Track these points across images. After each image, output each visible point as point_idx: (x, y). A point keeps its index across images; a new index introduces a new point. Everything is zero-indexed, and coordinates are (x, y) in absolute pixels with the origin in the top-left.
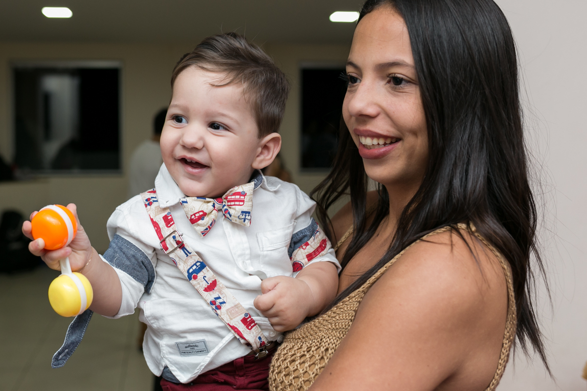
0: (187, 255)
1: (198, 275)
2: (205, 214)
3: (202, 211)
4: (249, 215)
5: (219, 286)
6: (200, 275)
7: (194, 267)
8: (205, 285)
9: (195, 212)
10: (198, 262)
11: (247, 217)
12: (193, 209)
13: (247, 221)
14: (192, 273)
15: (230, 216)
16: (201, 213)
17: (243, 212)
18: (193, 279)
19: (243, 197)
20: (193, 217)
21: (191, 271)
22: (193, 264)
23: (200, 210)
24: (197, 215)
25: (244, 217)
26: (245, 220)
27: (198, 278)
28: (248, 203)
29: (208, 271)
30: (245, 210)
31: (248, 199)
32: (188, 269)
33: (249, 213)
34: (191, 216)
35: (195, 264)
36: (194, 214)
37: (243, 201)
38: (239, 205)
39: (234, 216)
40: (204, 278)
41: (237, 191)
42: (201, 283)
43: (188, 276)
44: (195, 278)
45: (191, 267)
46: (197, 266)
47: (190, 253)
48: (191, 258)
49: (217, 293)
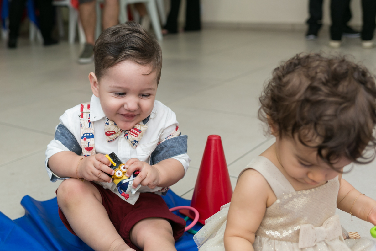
0: (89, 127)
1: (87, 139)
2: (115, 133)
3: (114, 132)
5: (93, 151)
6: (88, 140)
7: (88, 135)
8: (87, 146)
9: (110, 131)
10: (92, 133)
11: (136, 144)
12: (110, 129)
13: (135, 145)
14: (85, 136)
15: (128, 138)
17: (135, 140)
18: (83, 139)
19: (138, 133)
20: (108, 133)
21: (85, 135)
22: (88, 133)
23: (113, 131)
24: (111, 133)
25: (134, 143)
26: (133, 145)
27: (86, 140)
28: (140, 137)
29: (93, 141)
30: (136, 140)
31: (141, 135)
32: (85, 133)
33: (138, 142)
34: (107, 132)
35: (89, 134)
36: (109, 132)
37: (138, 135)
38: (135, 136)
39: (129, 140)
40: (88, 143)
41: (137, 128)
42: (86, 144)
43: (82, 136)
44: (85, 139)
45: (87, 134)
46: (90, 135)
47: (91, 127)
48: (90, 129)
49: (90, 153)
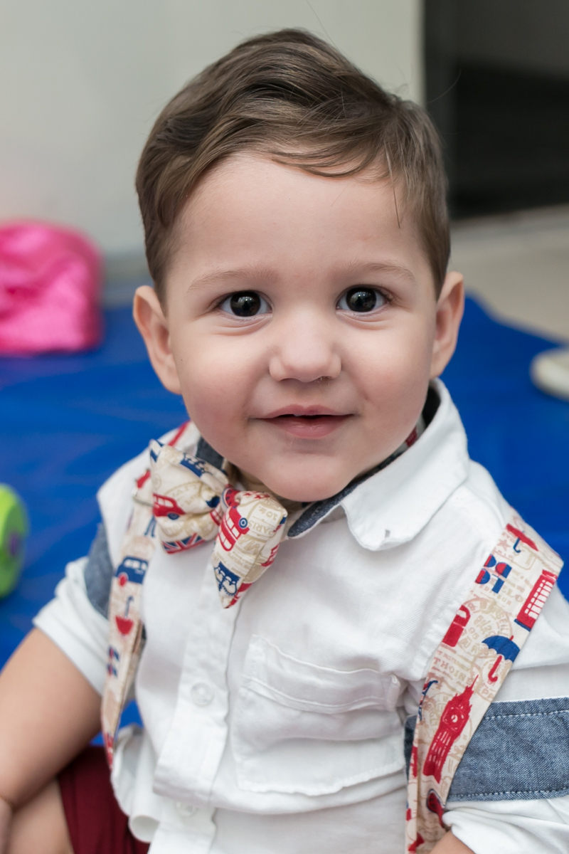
4: (231, 583)
6: (131, 588)
9: (159, 493)
10: (146, 563)
12: (158, 482)
16: (169, 504)
17: (221, 566)
21: (128, 563)
24: (160, 502)
25: (221, 577)
27: (125, 588)
30: (226, 565)
31: (245, 544)
33: (234, 577)
35: (140, 562)
36: (156, 497)
37: (232, 543)
44: (123, 583)
45: (134, 560)
